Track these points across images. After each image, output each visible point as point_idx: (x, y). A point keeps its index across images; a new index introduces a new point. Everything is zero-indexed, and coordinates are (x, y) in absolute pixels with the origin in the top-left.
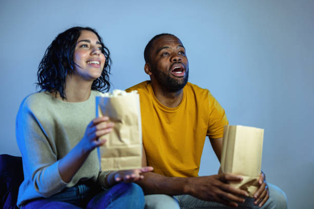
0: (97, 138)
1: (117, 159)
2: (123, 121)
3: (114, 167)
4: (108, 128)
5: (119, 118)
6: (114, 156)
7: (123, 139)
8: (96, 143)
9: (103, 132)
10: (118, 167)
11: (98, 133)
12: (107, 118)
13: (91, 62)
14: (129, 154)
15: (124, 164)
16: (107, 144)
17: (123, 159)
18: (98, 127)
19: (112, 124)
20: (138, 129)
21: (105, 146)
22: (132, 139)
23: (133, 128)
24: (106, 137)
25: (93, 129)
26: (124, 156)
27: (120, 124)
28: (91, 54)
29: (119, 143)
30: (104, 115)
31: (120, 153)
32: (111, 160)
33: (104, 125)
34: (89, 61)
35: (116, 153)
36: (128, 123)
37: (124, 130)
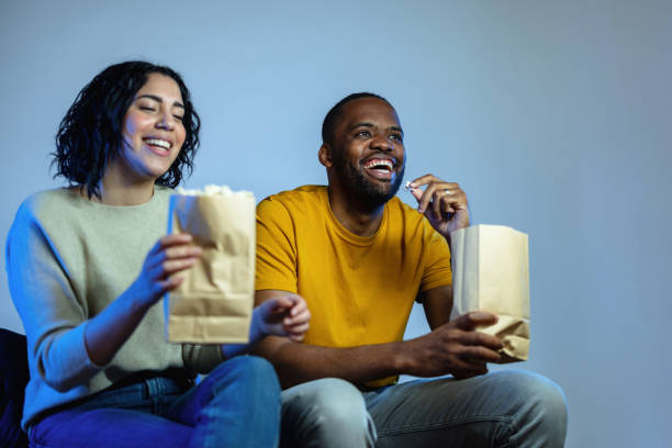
0: (166, 275)
1: (202, 320)
2: (220, 246)
3: (195, 335)
4: (188, 257)
5: (213, 239)
6: (194, 312)
7: (217, 281)
8: (164, 284)
9: (178, 264)
10: (202, 336)
11: (169, 265)
12: (187, 238)
13: (152, 142)
14: (227, 311)
15: (213, 330)
16: (185, 287)
17: (214, 321)
18: (171, 252)
19: (196, 250)
20: (248, 264)
21: (180, 292)
22: (234, 281)
23: (238, 260)
25: (160, 256)
26: (215, 315)
27: (214, 252)
28: (157, 127)
29: (208, 288)
30: (182, 231)
31: (209, 307)
32: (190, 320)
33: (182, 251)
35: (200, 307)
36: (230, 249)
37: (221, 262)
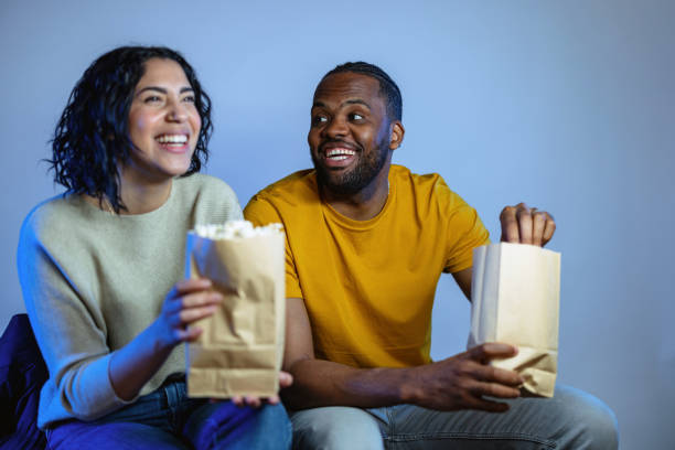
0: (184, 325)
1: (225, 373)
2: (242, 293)
3: (218, 390)
4: (207, 304)
5: (232, 285)
6: (216, 364)
7: (240, 331)
8: (181, 334)
9: (196, 313)
10: (225, 391)
11: (185, 315)
12: (206, 283)
13: (167, 139)
14: (250, 362)
15: (238, 384)
16: (205, 338)
17: (238, 373)
18: (188, 300)
19: (217, 296)
20: (273, 312)
21: (200, 343)
22: (258, 331)
23: (263, 306)
24: (204, 325)
25: (177, 303)
26: (238, 367)
27: (235, 299)
28: (167, 120)
29: (229, 338)
31: (232, 359)
32: (212, 373)
33: (200, 298)
34: (163, 135)
35: (223, 359)
36: (253, 295)
37: (244, 310)
